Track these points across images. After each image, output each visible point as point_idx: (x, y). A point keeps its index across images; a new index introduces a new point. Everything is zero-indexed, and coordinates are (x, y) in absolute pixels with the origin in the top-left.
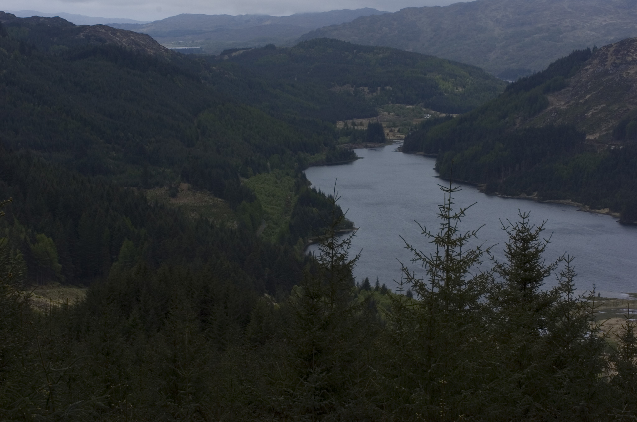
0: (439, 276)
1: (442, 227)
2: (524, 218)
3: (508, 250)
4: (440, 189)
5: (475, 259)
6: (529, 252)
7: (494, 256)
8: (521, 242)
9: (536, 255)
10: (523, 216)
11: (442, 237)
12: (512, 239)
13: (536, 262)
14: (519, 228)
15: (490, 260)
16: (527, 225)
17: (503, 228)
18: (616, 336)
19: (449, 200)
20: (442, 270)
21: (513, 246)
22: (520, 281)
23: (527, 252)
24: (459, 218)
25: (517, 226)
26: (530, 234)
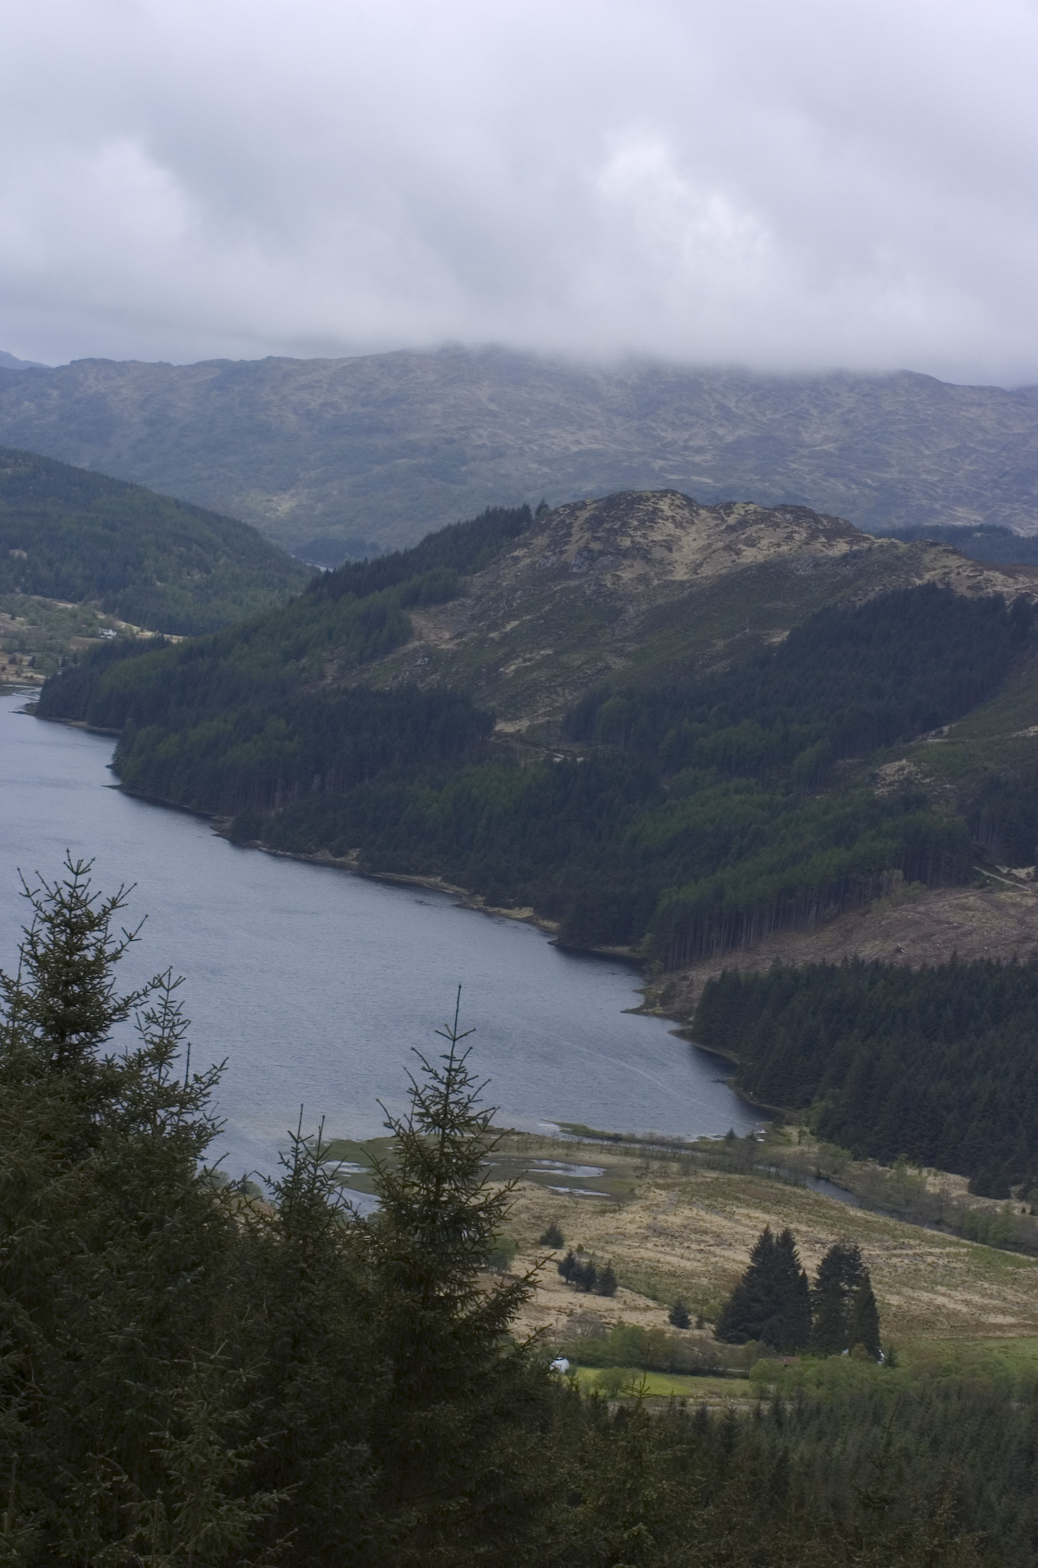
2: (77, 874)
3: (27, 948)
6: (81, 956)
8: (65, 931)
9: (96, 968)
10: (75, 870)
12: (44, 920)
13: (98, 983)
14: (61, 896)
16: (83, 892)
17: (25, 893)
21: (44, 939)
22: (52, 1025)
23: (76, 958)
25: (58, 891)
26: (88, 914)
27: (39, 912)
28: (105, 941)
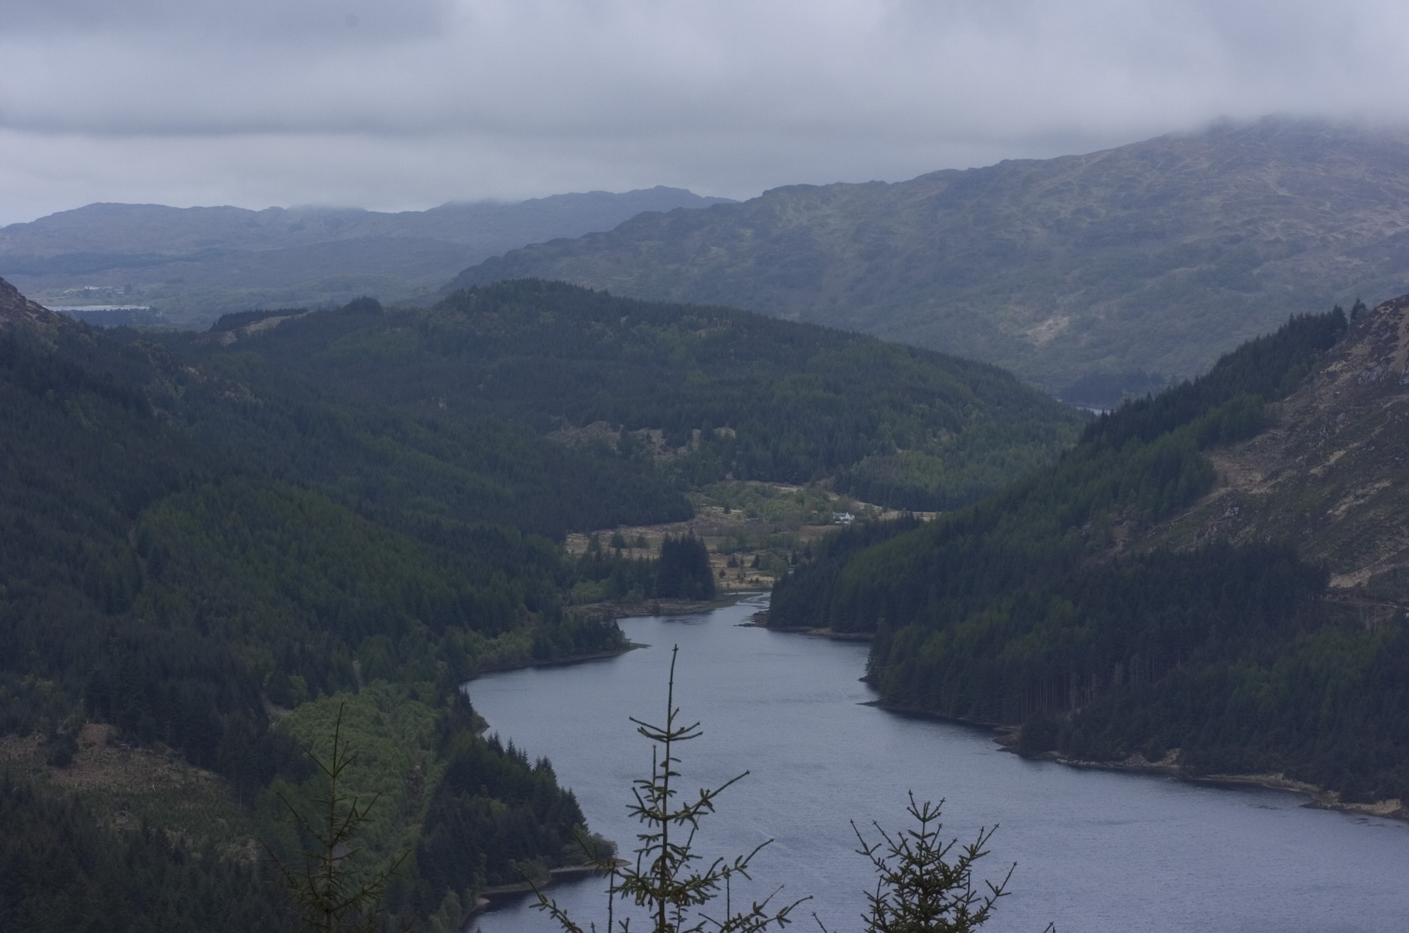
2: (924, 820)
3: (875, 917)
4: (639, 731)
6: (940, 921)
10: (922, 816)
11: (641, 876)
12: (889, 881)
14: (907, 848)
16: (934, 841)
17: (863, 850)
19: (665, 764)
21: (892, 904)
24: (693, 820)
25: (904, 842)
26: (944, 869)
27: (882, 872)
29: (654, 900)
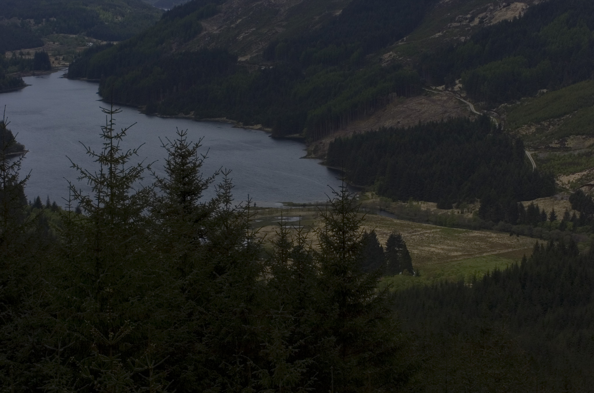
0: (104, 192)
1: (105, 146)
2: (182, 136)
3: (167, 166)
4: (102, 111)
5: (137, 176)
6: (187, 166)
7: (155, 172)
8: (180, 158)
9: (194, 170)
10: (181, 134)
11: (105, 156)
12: (171, 155)
13: (195, 176)
14: (177, 145)
15: (151, 175)
16: (184, 142)
17: (163, 146)
18: (271, 242)
19: (111, 121)
20: (106, 186)
21: (172, 162)
22: (180, 194)
23: (185, 167)
24: (120, 138)
25: (176, 143)
26: (188, 151)
27: (169, 152)
28: (197, 160)
29: (109, 163)
